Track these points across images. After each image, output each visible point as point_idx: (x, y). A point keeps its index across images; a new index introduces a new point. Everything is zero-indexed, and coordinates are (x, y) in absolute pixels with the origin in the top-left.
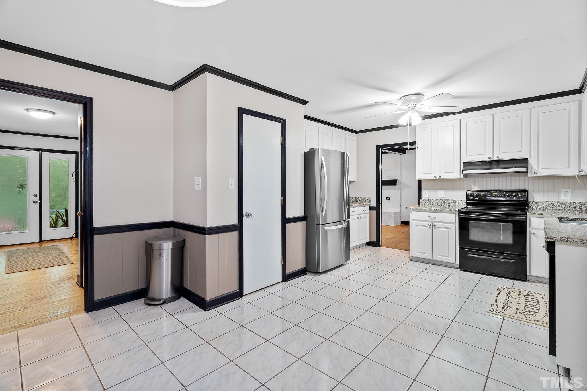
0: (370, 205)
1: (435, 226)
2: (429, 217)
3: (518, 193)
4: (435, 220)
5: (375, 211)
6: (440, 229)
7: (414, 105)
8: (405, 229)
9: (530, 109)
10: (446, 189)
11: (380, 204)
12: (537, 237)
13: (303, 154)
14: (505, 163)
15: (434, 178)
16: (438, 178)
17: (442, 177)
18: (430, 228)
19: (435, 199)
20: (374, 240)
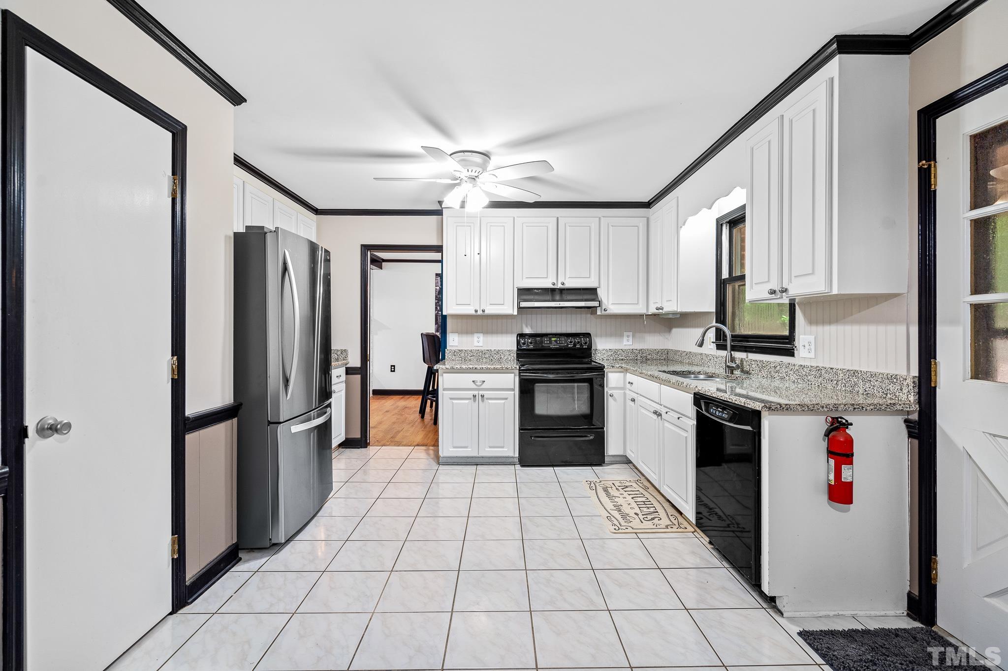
0: (346, 364)
1: (483, 396)
2: (473, 381)
3: (581, 338)
4: (484, 386)
5: (359, 376)
6: (490, 401)
7: (476, 174)
8: (386, 404)
9: (600, 218)
10: (486, 332)
11: (368, 362)
12: (615, 400)
13: (230, 237)
14: (572, 294)
15: (473, 312)
16: (480, 312)
17: (487, 312)
18: (475, 401)
19: (470, 349)
20: (357, 435)
